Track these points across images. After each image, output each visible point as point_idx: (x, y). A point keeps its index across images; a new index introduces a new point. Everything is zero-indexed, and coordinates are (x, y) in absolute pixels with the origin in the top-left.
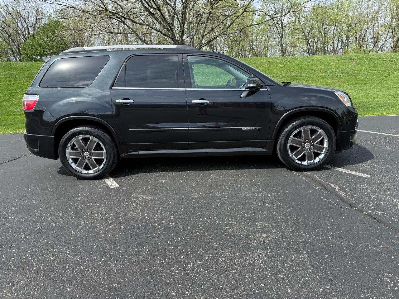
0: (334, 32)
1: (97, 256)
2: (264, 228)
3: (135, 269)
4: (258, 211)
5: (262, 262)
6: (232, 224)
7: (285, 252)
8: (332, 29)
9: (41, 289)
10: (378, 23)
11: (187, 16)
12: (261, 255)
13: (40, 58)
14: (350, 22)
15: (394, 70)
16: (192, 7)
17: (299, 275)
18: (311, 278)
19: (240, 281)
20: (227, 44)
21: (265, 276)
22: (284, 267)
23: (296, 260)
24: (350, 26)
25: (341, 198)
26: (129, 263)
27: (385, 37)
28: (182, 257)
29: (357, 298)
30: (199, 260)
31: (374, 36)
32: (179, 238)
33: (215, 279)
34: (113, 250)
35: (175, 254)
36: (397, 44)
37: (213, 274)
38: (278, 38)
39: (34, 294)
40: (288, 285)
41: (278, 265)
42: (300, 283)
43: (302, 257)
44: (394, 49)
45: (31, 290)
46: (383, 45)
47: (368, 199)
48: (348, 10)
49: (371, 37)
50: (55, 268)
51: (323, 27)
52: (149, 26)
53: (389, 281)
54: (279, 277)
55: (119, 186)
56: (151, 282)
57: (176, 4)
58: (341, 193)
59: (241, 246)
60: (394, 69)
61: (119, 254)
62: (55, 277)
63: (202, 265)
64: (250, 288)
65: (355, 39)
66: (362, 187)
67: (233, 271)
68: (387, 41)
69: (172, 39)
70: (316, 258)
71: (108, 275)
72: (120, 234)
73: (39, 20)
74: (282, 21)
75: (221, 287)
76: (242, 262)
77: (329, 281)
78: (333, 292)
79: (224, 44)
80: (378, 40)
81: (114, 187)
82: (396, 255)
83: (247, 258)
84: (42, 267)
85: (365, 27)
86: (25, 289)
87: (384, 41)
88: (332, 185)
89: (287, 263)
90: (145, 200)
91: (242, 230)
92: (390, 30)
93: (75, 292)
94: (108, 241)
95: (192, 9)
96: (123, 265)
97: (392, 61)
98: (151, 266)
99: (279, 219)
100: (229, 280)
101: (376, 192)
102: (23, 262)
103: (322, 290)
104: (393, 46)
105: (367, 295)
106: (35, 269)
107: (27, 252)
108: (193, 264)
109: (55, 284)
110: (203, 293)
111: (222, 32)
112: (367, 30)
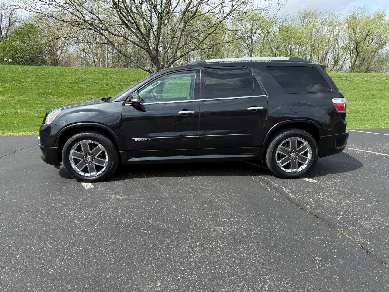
0: (299, 51)
1: (75, 246)
2: (222, 223)
3: (110, 256)
4: (219, 209)
5: (218, 250)
6: (195, 219)
7: (238, 241)
8: (297, 47)
9: (25, 273)
10: (338, 45)
11: (162, 31)
12: (218, 244)
13: (11, 60)
14: (313, 43)
15: (350, 89)
16: (167, 23)
17: (248, 259)
18: (257, 261)
19: (199, 264)
20: (200, 56)
21: (220, 259)
22: (236, 253)
23: (247, 248)
24: (314, 47)
25: (290, 199)
26: (104, 251)
27: (344, 58)
28: (151, 246)
29: (292, 275)
30: (166, 248)
31: (334, 57)
32: (149, 231)
33: (178, 262)
34: (90, 241)
35: (145, 244)
36: (354, 65)
37: (177, 260)
38: (248, 53)
39: (19, 277)
40: (238, 266)
41: (231, 252)
42: (248, 265)
43: (252, 245)
44: (352, 69)
45: (16, 273)
46: (342, 65)
47: (312, 200)
48: (311, 32)
49: (332, 57)
50: (37, 256)
51: (289, 46)
52: (125, 38)
53: (318, 262)
54: (232, 260)
55: (94, 187)
56: (124, 266)
57: (152, 19)
58: (290, 195)
59: (202, 237)
60: (350, 87)
61: (95, 244)
62: (37, 263)
63: (168, 252)
64: (207, 269)
65: (317, 58)
66: (309, 190)
67: (194, 257)
68: (346, 61)
69: (147, 51)
70: (263, 246)
71: (85, 261)
72: (96, 228)
73: (12, 22)
74: (252, 38)
75: (183, 268)
76: (201, 250)
77: (271, 263)
78: (273, 271)
79: (198, 56)
80: (338, 60)
81: (90, 188)
82: (327, 243)
83: (206, 246)
84: (25, 255)
85: (327, 48)
86: (10, 273)
87: (343, 61)
88: (284, 188)
89: (239, 250)
90: (118, 200)
91: (204, 224)
92: (349, 51)
93: (57, 274)
94: (85, 233)
95: (166, 24)
96: (98, 253)
97: (349, 80)
98: (124, 253)
99: (236, 215)
100: (190, 264)
101: (319, 195)
102: (6, 251)
103: (265, 269)
104: (350, 66)
105: (299, 273)
106: (18, 256)
107: (9, 243)
108: (161, 251)
109: (37, 268)
110: (168, 273)
111: (194, 48)
112: (328, 51)
